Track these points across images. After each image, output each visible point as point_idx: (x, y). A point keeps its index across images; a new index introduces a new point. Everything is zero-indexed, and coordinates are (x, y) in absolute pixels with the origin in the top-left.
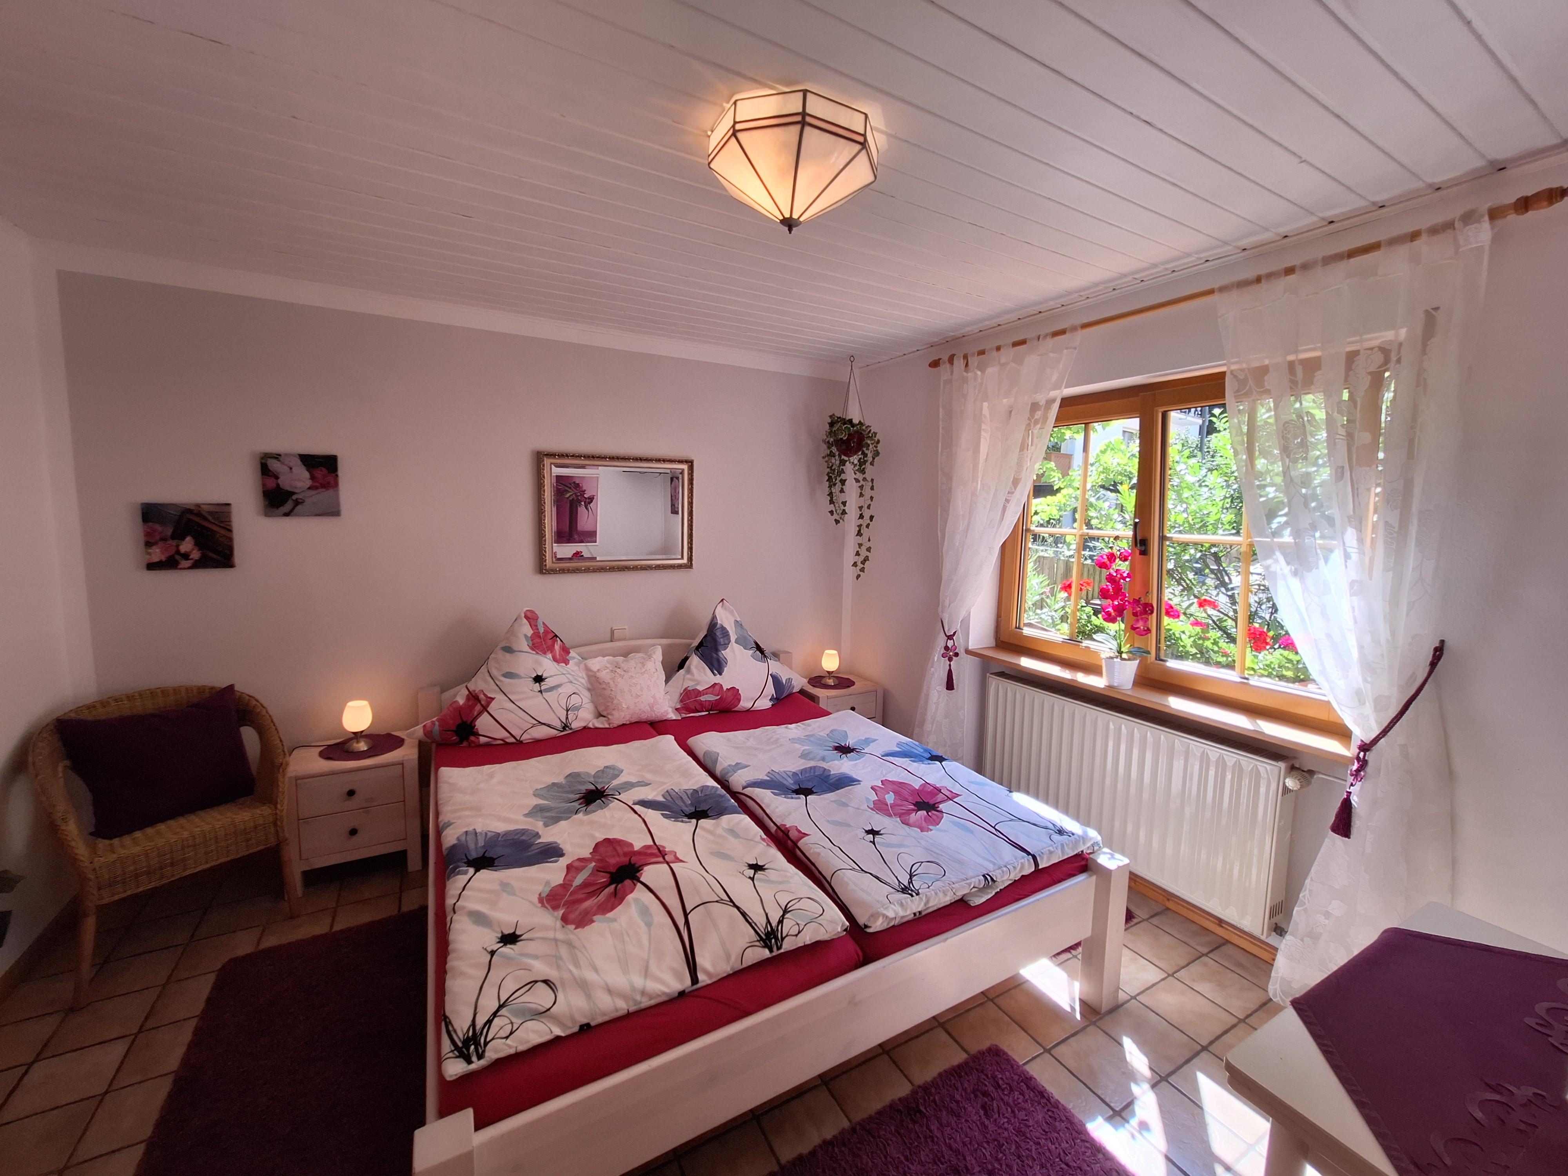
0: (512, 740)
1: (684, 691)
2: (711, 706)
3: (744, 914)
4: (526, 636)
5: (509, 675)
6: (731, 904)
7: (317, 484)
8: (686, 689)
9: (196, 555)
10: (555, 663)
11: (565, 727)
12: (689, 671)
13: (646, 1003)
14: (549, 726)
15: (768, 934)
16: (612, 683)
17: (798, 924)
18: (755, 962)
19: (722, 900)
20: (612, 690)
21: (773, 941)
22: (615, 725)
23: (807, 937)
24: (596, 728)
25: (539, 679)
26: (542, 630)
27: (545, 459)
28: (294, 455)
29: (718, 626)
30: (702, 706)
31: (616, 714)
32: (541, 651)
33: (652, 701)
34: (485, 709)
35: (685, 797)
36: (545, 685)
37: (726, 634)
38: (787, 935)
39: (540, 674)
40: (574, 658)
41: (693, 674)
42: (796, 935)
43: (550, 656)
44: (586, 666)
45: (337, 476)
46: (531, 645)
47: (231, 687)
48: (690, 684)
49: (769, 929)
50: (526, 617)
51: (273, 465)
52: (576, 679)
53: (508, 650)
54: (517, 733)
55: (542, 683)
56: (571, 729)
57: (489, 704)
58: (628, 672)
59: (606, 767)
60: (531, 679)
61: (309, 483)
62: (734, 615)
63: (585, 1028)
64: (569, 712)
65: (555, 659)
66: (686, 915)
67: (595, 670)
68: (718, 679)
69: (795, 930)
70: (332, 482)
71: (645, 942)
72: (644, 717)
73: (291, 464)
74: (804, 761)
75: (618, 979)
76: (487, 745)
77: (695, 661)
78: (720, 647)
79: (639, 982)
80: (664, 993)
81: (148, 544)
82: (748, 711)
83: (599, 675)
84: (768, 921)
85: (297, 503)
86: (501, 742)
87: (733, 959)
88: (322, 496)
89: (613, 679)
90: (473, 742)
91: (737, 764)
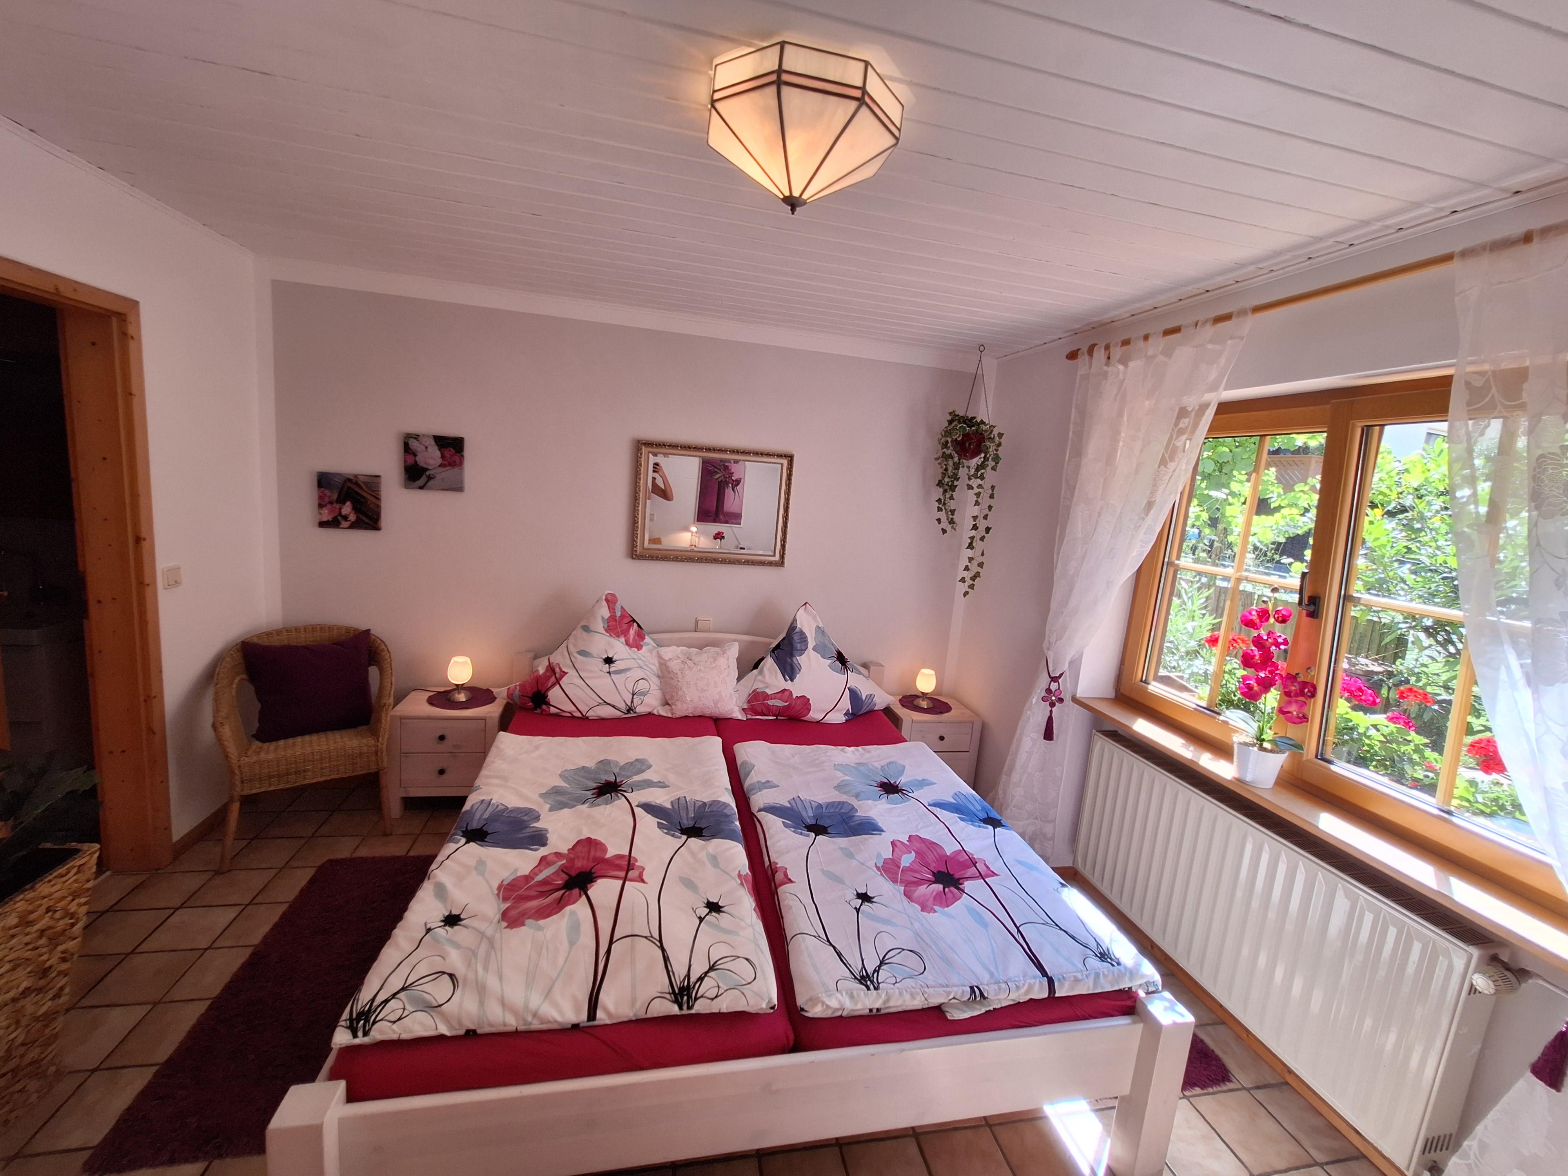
0: (578, 714)
1: (753, 692)
2: (779, 712)
3: (666, 959)
4: (603, 618)
5: (583, 653)
6: (659, 944)
7: (445, 462)
8: (755, 690)
9: (353, 518)
10: (627, 647)
11: (630, 710)
12: (761, 673)
13: (536, 1025)
14: (613, 706)
15: (682, 989)
16: (679, 673)
17: (719, 987)
18: (661, 1015)
19: (652, 937)
20: (678, 681)
21: (685, 998)
22: (678, 716)
23: (726, 1004)
24: (660, 716)
25: (609, 661)
26: (618, 614)
27: (643, 447)
28: (428, 436)
29: (797, 630)
30: (769, 711)
31: (679, 704)
32: (615, 634)
33: (717, 697)
34: (558, 681)
35: (691, 809)
36: (614, 667)
37: (804, 639)
38: (702, 996)
39: (610, 656)
40: (648, 644)
41: (764, 677)
42: (712, 999)
43: (623, 639)
44: (658, 652)
45: (463, 456)
46: (606, 627)
47: (368, 631)
48: (759, 686)
49: (686, 984)
50: (607, 600)
51: (413, 444)
52: (646, 665)
53: (586, 629)
54: (584, 709)
55: (612, 665)
56: (635, 713)
57: (562, 677)
58: (698, 665)
59: (637, 760)
60: (602, 660)
61: (440, 461)
62: (816, 621)
63: (471, 1034)
64: (635, 696)
65: (627, 643)
66: (611, 942)
67: (667, 658)
68: (788, 685)
69: (712, 993)
70: (458, 461)
71: (561, 961)
72: (707, 712)
73: (427, 444)
74: (837, 792)
75: (516, 994)
76: (556, 715)
77: (769, 663)
78: (795, 652)
79: (536, 1001)
80: (556, 1021)
81: (321, 506)
82: (818, 722)
83: (668, 664)
84: (688, 975)
85: (430, 478)
86: (569, 715)
87: (638, 1005)
88: (447, 474)
89: (682, 670)
90: (544, 710)
91: (768, 781)
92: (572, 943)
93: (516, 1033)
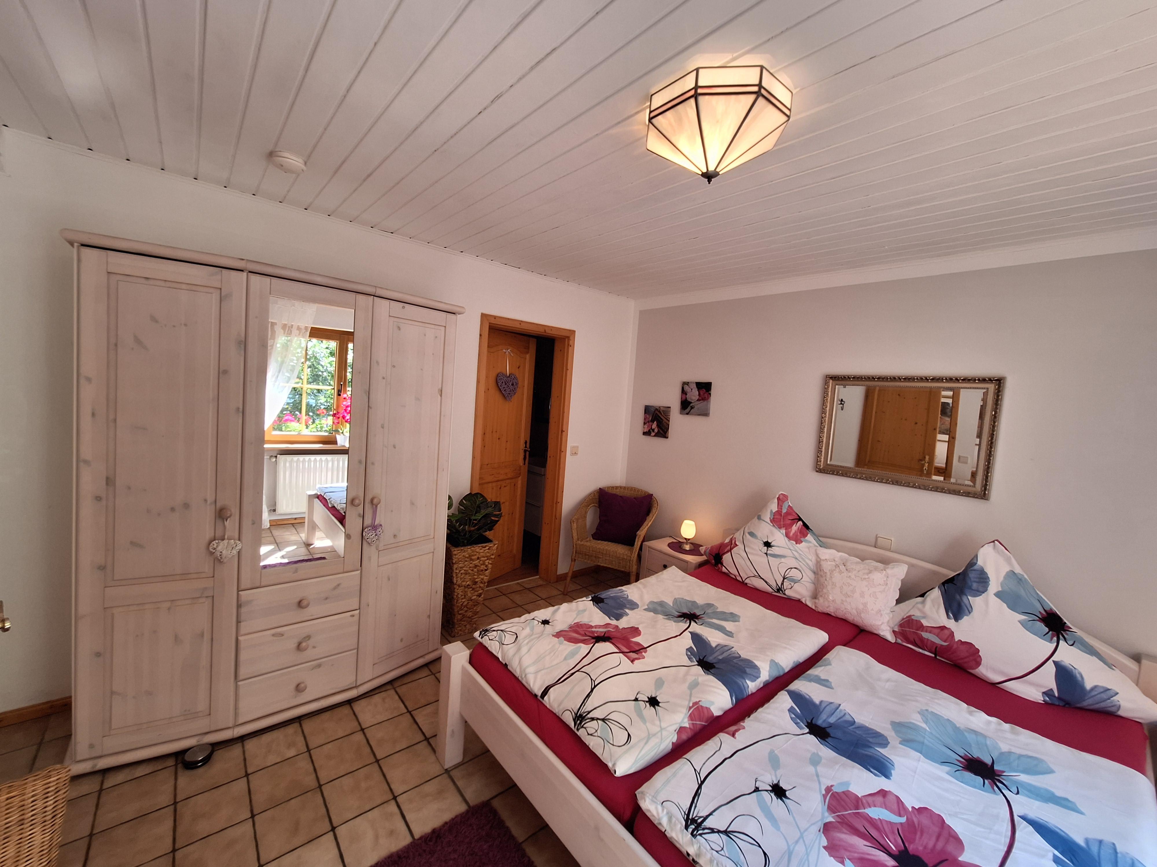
0: (739, 579)
1: (907, 617)
2: (936, 650)
3: (588, 696)
4: (771, 511)
5: (752, 534)
6: (593, 686)
7: (700, 398)
8: (910, 616)
9: (656, 431)
10: (786, 539)
11: (779, 590)
12: (923, 603)
13: (524, 682)
14: (766, 582)
15: (581, 715)
16: (828, 574)
17: (596, 731)
18: (567, 723)
19: (594, 681)
20: (826, 580)
21: (579, 723)
22: (819, 610)
23: (593, 743)
24: (806, 605)
25: (767, 544)
26: (784, 511)
27: (831, 381)
28: (693, 383)
29: (975, 567)
30: (922, 643)
31: (821, 600)
32: (777, 525)
33: (861, 607)
34: (730, 550)
35: (725, 655)
36: (771, 551)
37: (983, 580)
38: (585, 728)
39: (769, 541)
40: (810, 542)
41: (924, 607)
42: (588, 734)
43: (784, 531)
44: (816, 550)
45: (710, 394)
46: (771, 518)
47: (652, 495)
48: (916, 614)
49: (584, 715)
50: (778, 499)
51: (686, 388)
52: (802, 558)
53: (759, 518)
54: (744, 576)
55: (769, 549)
56: (785, 594)
57: (734, 547)
58: (849, 572)
59: (731, 613)
60: (762, 542)
61: (698, 397)
63: (506, 665)
64: (785, 580)
65: (787, 535)
66: (578, 671)
67: (822, 558)
68: (950, 624)
69: (591, 731)
70: (706, 397)
71: (555, 662)
72: (850, 618)
73: (692, 387)
75: (527, 661)
76: (724, 573)
77: (936, 594)
78: (967, 591)
79: (531, 670)
80: (530, 685)
82: (994, 685)
83: (822, 563)
85: (692, 408)
86: (734, 577)
87: (561, 707)
89: (832, 571)
90: (719, 568)
91: (827, 680)
92: (565, 659)
93: (517, 679)
